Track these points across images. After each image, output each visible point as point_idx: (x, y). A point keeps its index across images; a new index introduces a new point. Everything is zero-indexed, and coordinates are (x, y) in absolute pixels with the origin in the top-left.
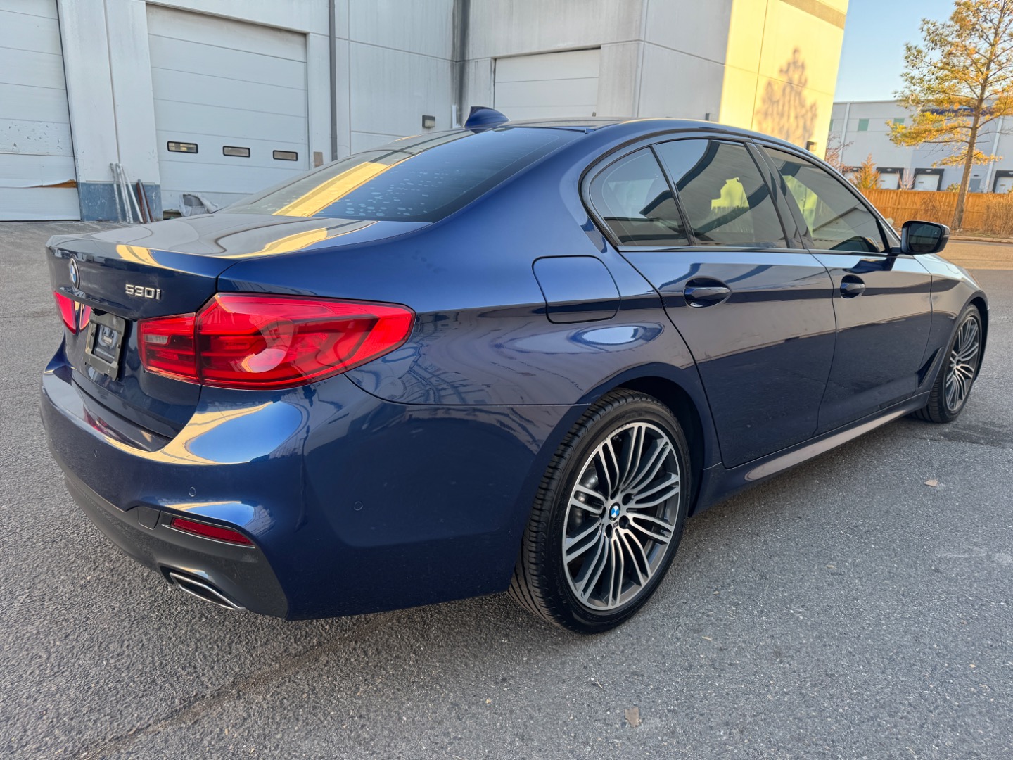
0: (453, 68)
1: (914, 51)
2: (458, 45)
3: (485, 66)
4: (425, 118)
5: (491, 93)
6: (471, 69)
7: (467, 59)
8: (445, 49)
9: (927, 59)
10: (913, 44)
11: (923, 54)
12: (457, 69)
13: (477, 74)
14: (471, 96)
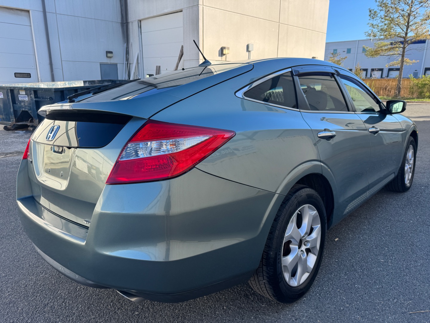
0: (122, 27)
1: (373, 12)
3: (136, 25)
4: (108, 52)
5: (140, 38)
6: (130, 25)
7: (128, 22)
9: (379, 15)
11: (377, 13)
12: (125, 27)
13: (133, 28)
14: (131, 40)
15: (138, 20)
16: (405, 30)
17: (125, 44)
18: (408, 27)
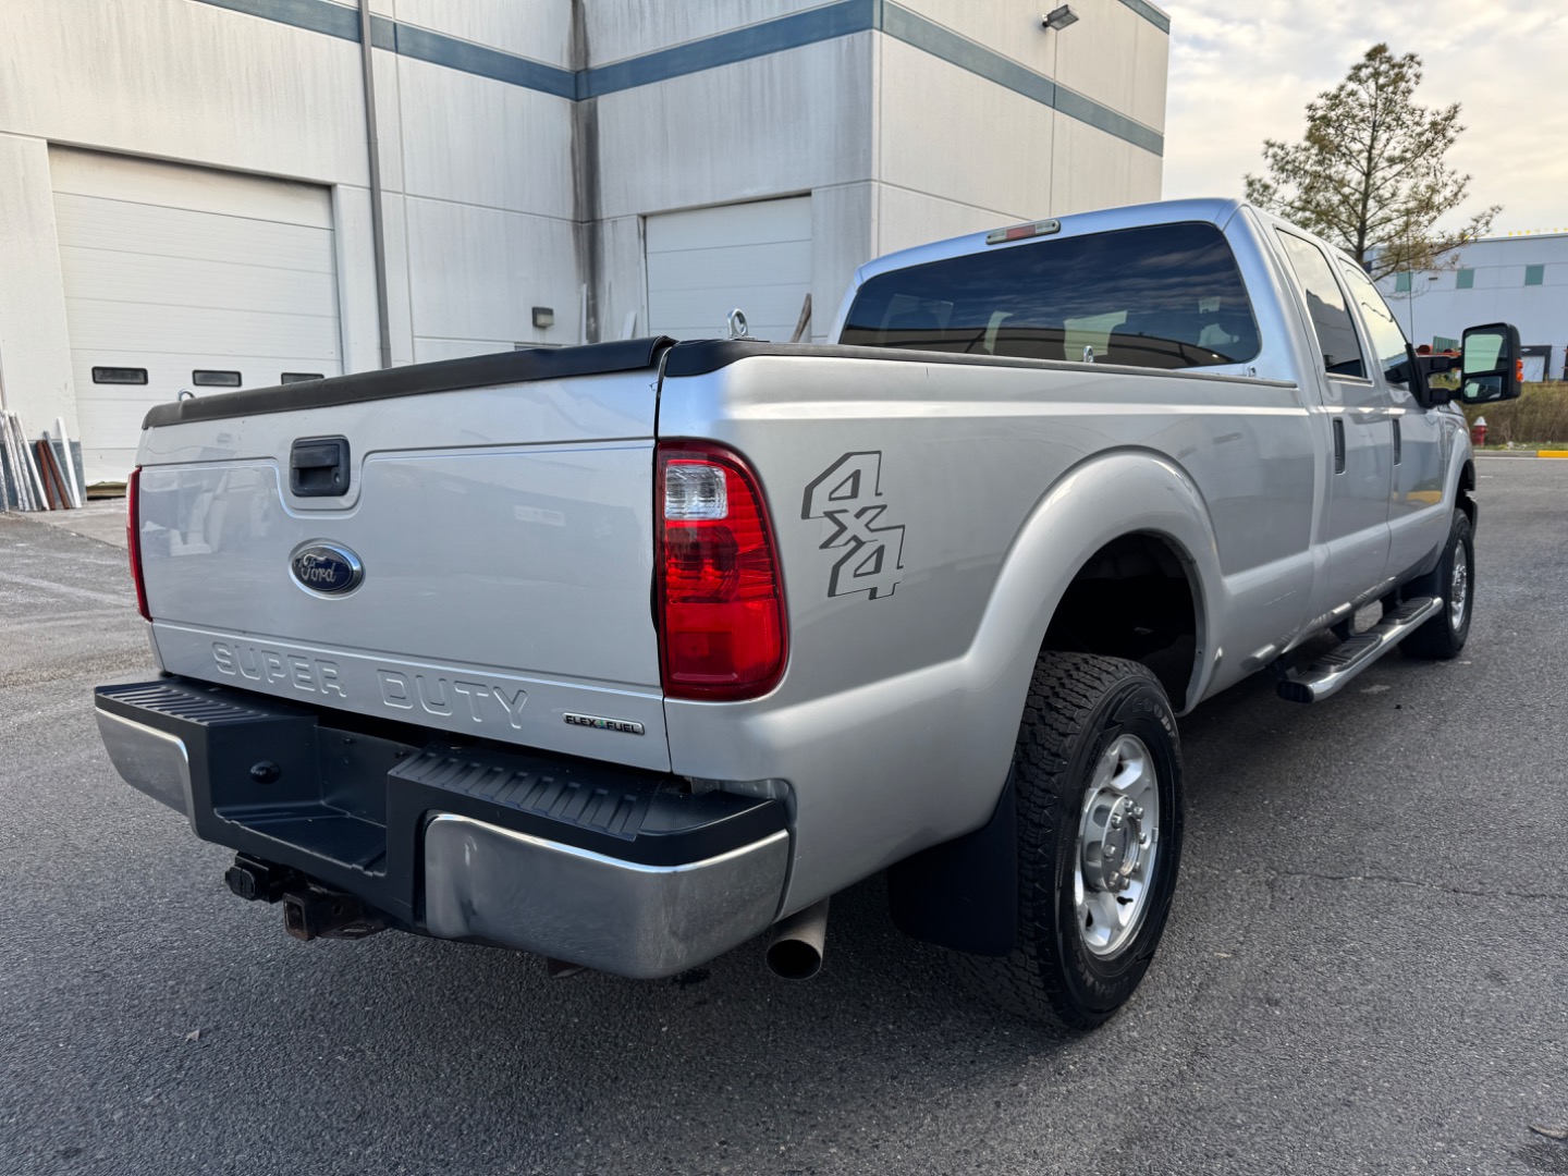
0: (578, 233)
1: (1257, 186)
2: (583, 197)
3: (630, 227)
4: (536, 312)
5: (641, 269)
6: (607, 232)
7: (598, 217)
8: (563, 203)
9: (1276, 197)
10: (1255, 176)
12: (585, 235)
13: (618, 240)
14: (609, 275)
15: (639, 215)
16: (1355, 240)
17: (585, 287)
18: (1362, 233)
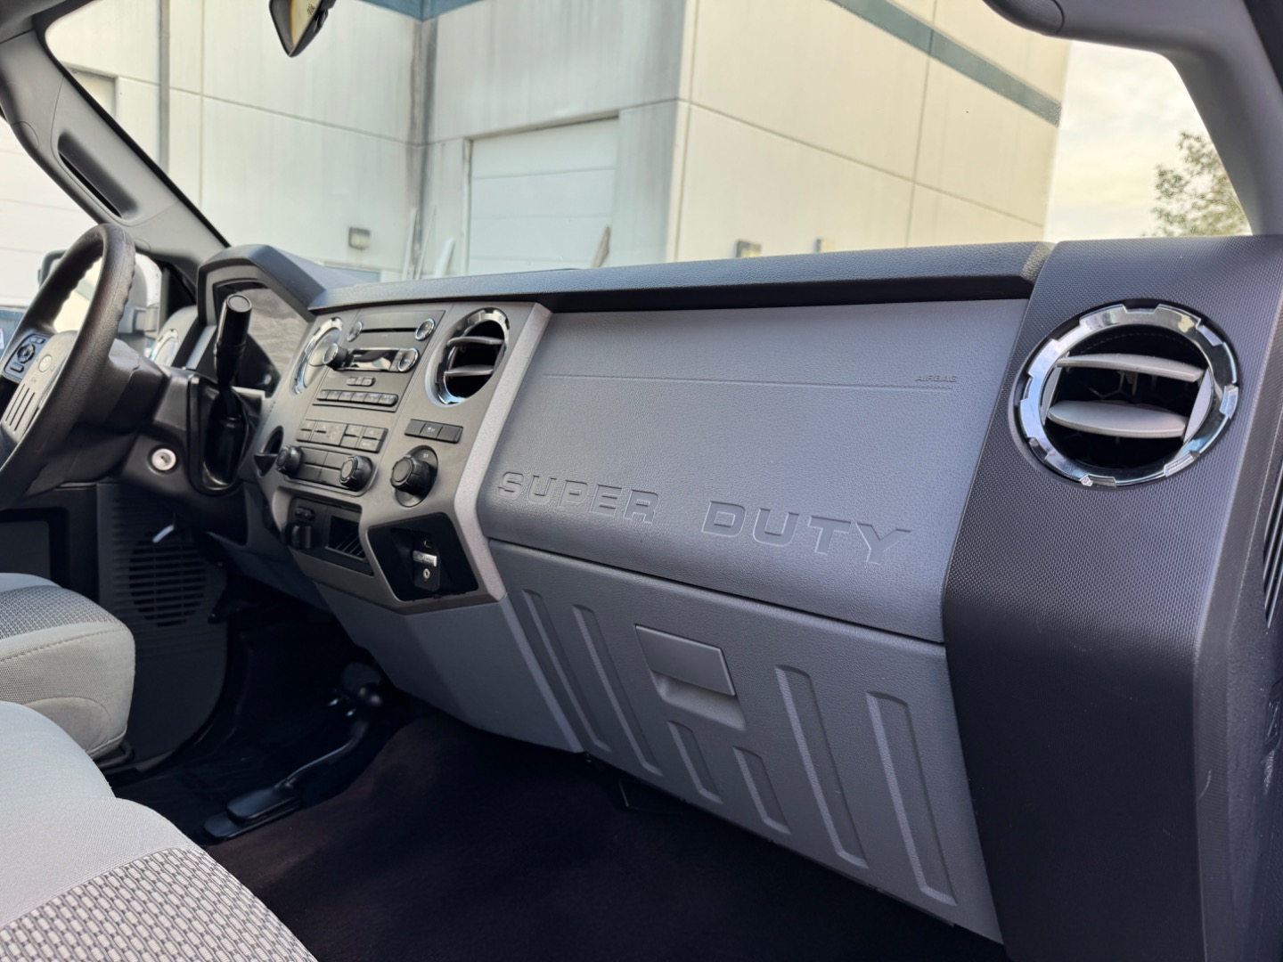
0: (411, 155)
1: (1169, 176)
3: (457, 150)
4: (353, 231)
5: (464, 194)
6: (436, 155)
7: (431, 140)
8: (396, 124)
9: (1188, 189)
10: (1167, 167)
11: (1183, 182)
12: (418, 158)
13: (446, 161)
14: (434, 200)
15: (467, 138)
17: (415, 210)
